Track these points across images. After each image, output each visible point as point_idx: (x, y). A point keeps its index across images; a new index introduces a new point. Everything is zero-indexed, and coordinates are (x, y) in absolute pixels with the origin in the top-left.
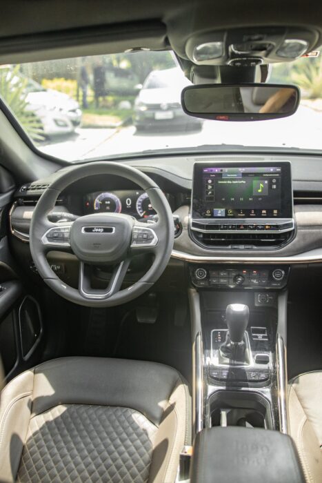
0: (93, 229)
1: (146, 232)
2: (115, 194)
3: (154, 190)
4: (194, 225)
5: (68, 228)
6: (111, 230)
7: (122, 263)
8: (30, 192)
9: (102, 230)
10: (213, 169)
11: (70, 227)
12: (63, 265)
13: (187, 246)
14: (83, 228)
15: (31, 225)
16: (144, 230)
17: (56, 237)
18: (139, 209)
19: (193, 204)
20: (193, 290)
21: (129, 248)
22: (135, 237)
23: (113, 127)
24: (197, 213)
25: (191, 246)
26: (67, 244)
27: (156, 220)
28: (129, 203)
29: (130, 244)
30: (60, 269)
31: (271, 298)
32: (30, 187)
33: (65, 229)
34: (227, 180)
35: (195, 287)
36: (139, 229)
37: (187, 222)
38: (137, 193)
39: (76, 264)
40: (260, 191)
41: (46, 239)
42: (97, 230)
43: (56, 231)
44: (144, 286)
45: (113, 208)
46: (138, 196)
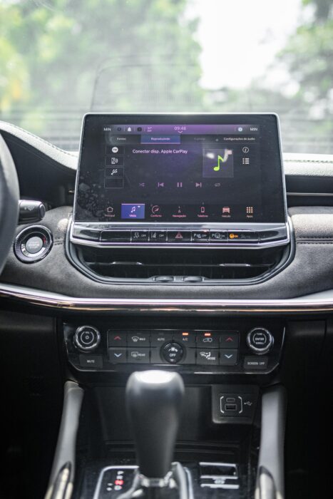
10: (123, 126)
20: (71, 383)
24: (86, 212)
31: (249, 404)
34: (150, 147)
35: (76, 375)
37: (63, 229)
40: (217, 169)
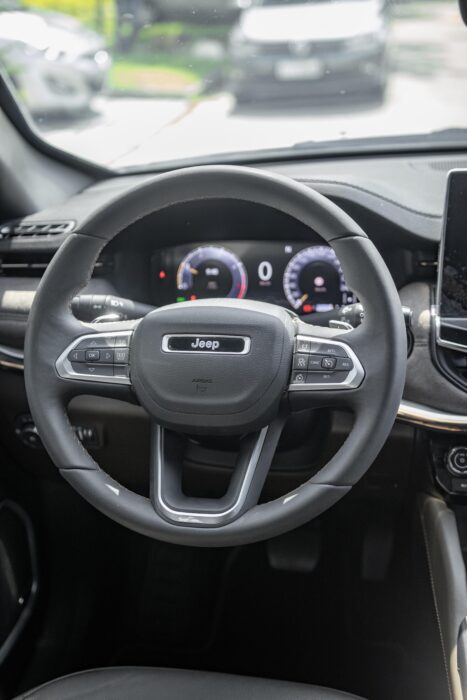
0: (194, 340)
1: (329, 352)
2: (232, 250)
3: (356, 242)
4: (446, 332)
5: (123, 338)
6: (239, 346)
7: (264, 431)
8: (20, 242)
9: (216, 344)
11: (129, 333)
12: (100, 427)
13: (425, 387)
14: (165, 340)
15: (28, 325)
16: (324, 346)
17: (92, 360)
18: (292, 290)
19: (444, 276)
20: (436, 501)
21: (286, 391)
22: (301, 362)
23: (177, 97)
24: (453, 303)
25: (437, 386)
26: (122, 379)
27: (355, 320)
28: (265, 272)
29: (289, 382)
30: (93, 437)
32: (18, 230)
33: (116, 339)
35: (443, 493)
36: (311, 344)
37: (427, 325)
38: (288, 249)
39: (141, 429)
41: (68, 365)
42: (202, 344)
43: (92, 345)
44: (325, 494)
45: (224, 285)
46: (290, 257)
